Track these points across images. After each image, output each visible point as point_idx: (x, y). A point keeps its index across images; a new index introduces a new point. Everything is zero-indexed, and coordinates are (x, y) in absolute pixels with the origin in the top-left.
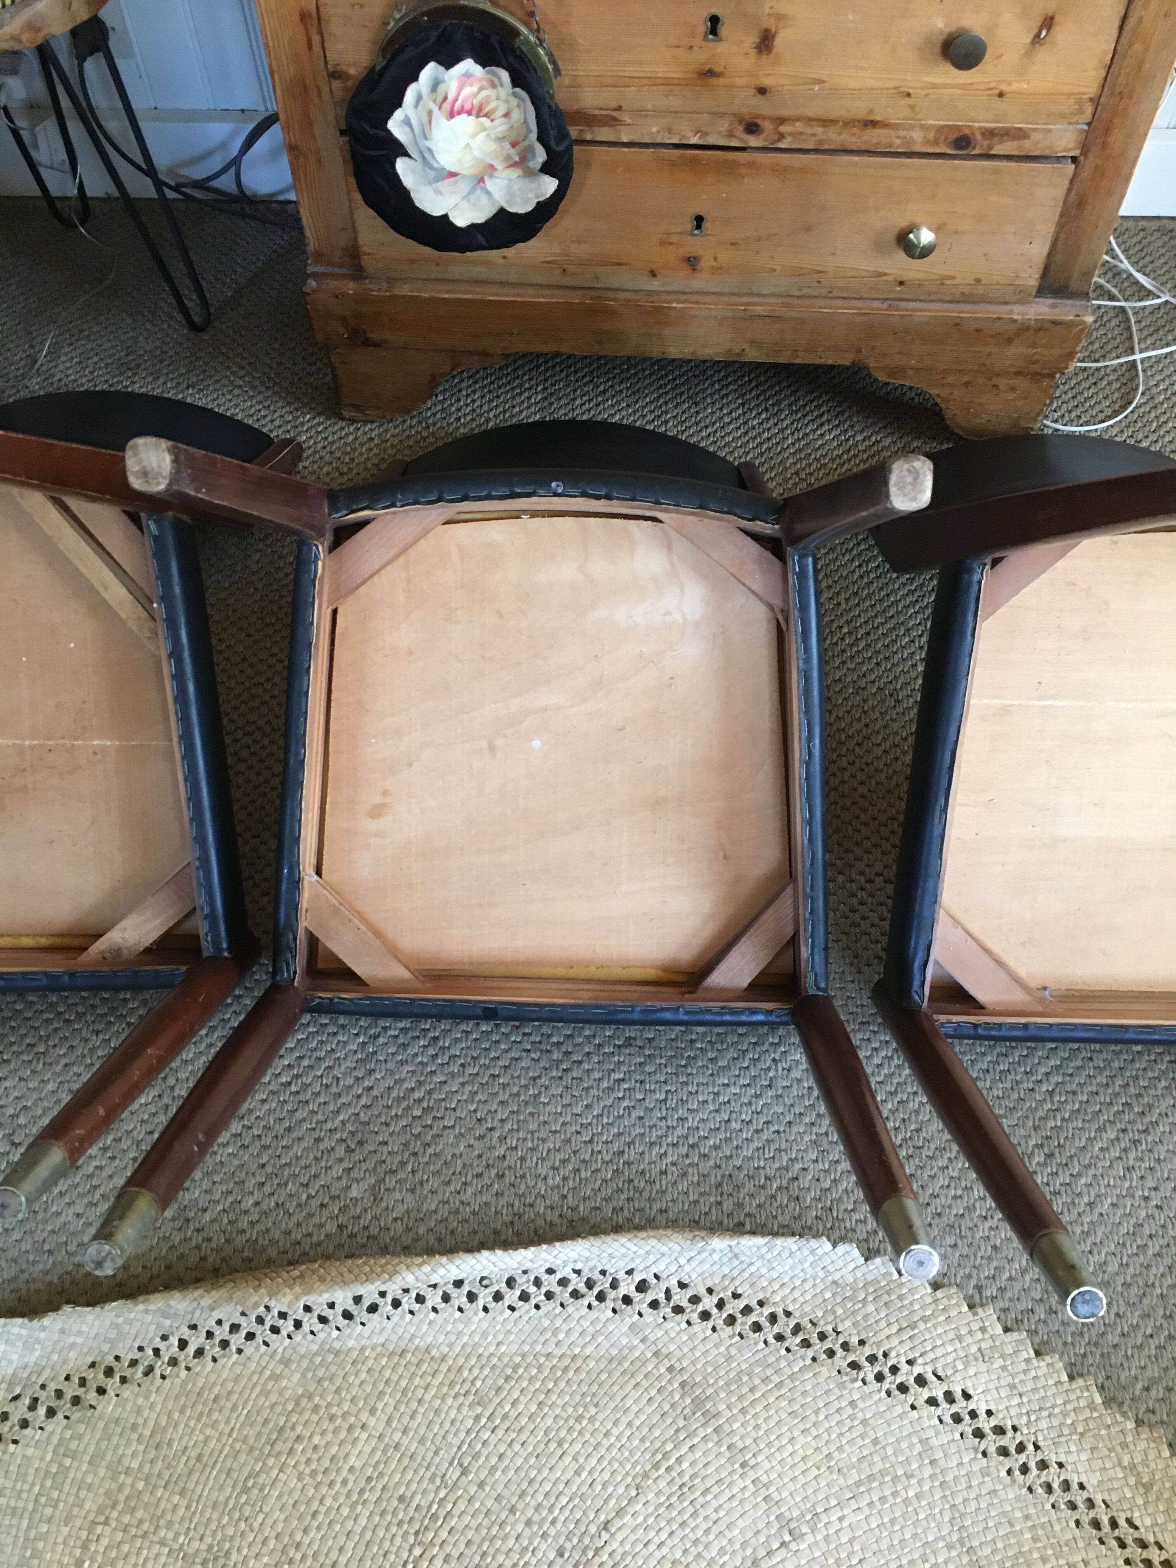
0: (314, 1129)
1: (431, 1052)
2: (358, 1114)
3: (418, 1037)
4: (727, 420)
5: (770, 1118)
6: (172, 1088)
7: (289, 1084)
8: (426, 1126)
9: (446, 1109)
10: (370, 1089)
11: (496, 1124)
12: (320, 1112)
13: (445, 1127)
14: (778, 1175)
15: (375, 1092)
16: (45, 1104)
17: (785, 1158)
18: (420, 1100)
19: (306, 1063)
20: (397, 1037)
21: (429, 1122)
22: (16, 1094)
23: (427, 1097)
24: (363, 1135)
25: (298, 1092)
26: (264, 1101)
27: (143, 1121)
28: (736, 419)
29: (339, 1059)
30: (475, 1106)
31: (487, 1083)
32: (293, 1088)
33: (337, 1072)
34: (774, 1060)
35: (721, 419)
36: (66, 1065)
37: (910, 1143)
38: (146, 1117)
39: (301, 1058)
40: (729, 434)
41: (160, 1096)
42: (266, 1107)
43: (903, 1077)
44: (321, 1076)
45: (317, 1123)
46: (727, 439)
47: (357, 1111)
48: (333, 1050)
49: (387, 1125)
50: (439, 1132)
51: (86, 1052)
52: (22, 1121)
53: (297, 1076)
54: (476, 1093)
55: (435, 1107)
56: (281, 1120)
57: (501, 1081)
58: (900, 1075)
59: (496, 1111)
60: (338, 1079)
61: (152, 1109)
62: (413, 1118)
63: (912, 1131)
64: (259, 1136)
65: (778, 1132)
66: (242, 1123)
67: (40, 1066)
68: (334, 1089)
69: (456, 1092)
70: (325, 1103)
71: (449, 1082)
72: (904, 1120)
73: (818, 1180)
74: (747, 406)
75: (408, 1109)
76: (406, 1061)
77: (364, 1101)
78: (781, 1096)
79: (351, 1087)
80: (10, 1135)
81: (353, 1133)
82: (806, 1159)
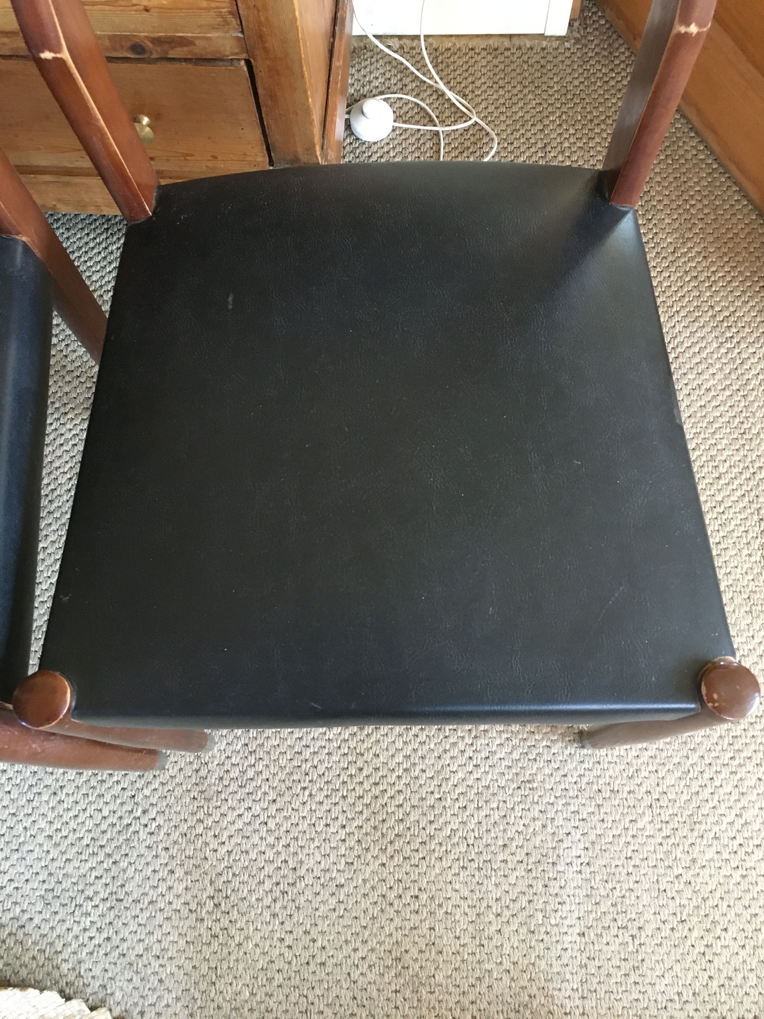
4: (92, 245)
5: (13, 877)
14: (10, 925)
17: (18, 910)
28: (99, 244)
34: (25, 828)
35: (87, 243)
37: (114, 897)
40: (91, 258)
43: (121, 840)
46: (89, 264)
58: (118, 840)
63: (117, 887)
65: (17, 888)
72: (114, 878)
73: (39, 928)
74: (110, 232)
78: (24, 859)
82: (33, 911)
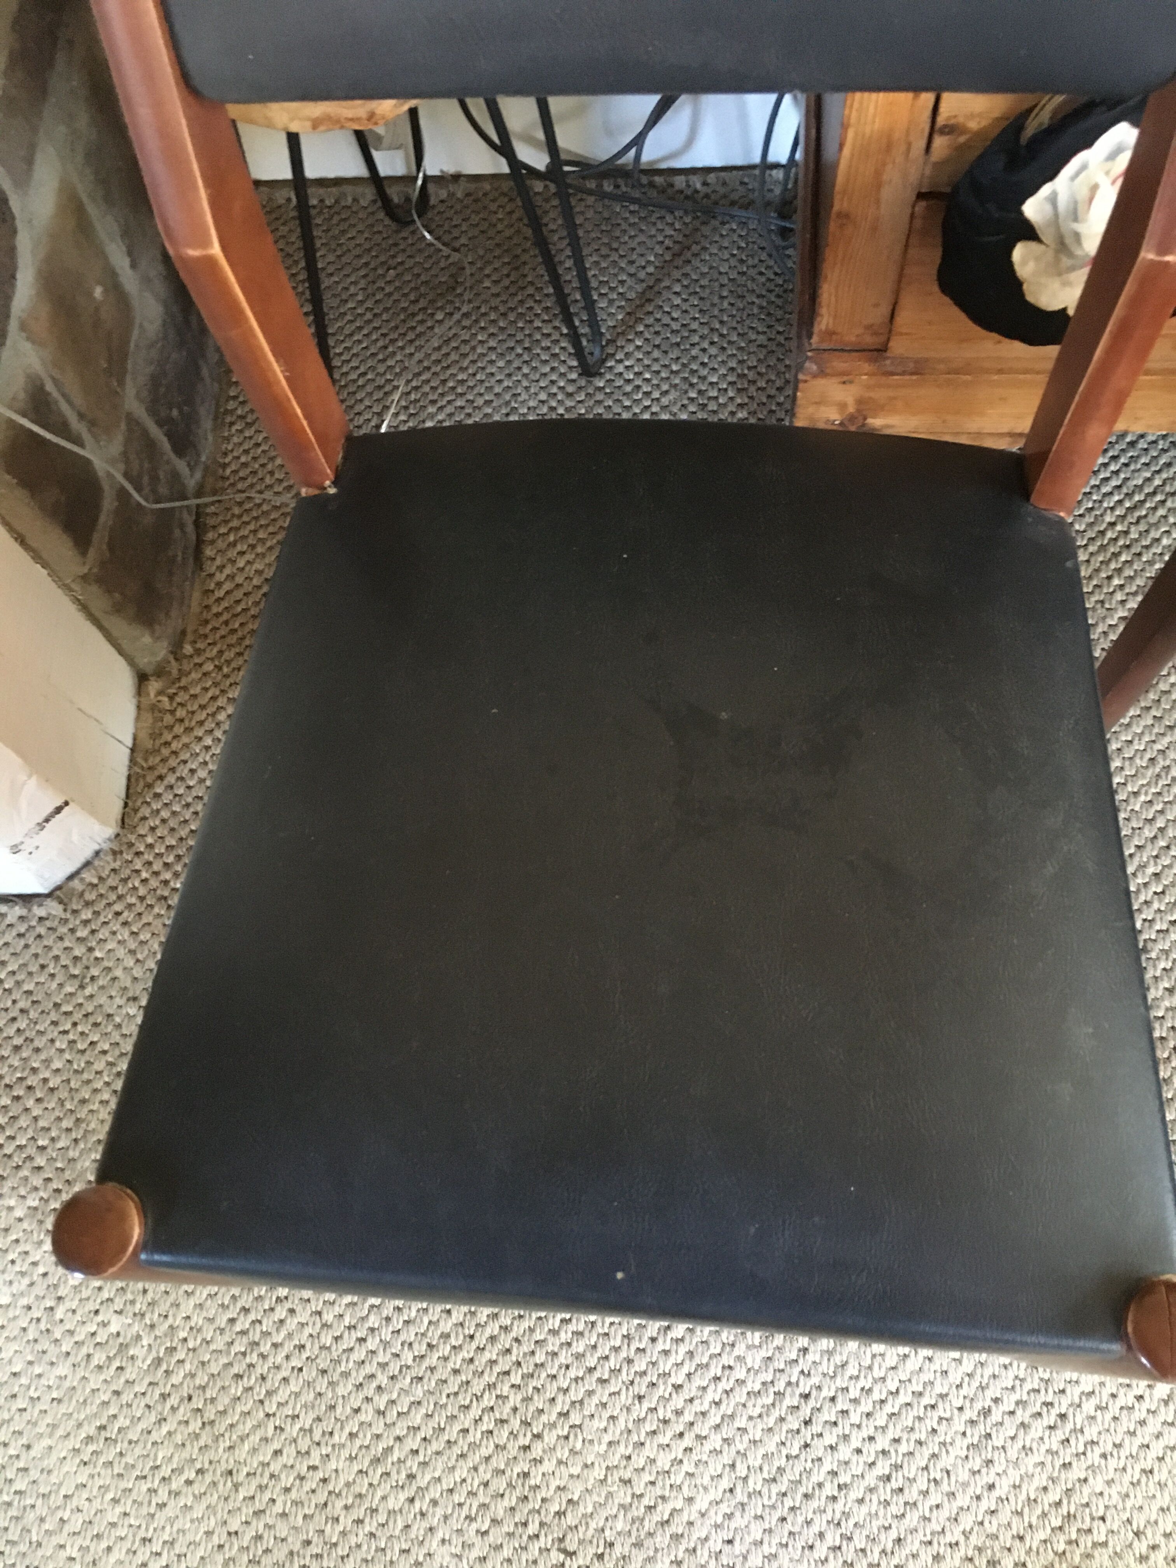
0: (930, 1543)
1: (1060, 1435)
2: (982, 1523)
3: (1039, 1414)
6: (745, 1479)
7: (888, 1478)
8: (1069, 1542)
9: (1093, 1519)
10: (991, 1487)
11: (1159, 1539)
12: (934, 1520)
13: (1095, 1545)
15: (996, 1493)
16: (595, 1498)
18: (1058, 1504)
19: (903, 1448)
20: (1012, 1413)
21: (1074, 1536)
22: (557, 1483)
23: (1065, 1502)
24: (994, 1553)
25: (901, 1490)
26: (861, 1501)
27: (717, 1526)
29: (944, 1444)
30: (1128, 1515)
31: (1139, 1481)
32: (894, 1484)
33: (946, 1461)
36: (610, 1443)
38: (719, 1520)
39: (897, 1441)
41: (731, 1490)
42: (864, 1509)
44: (926, 1468)
45: (932, 1534)
47: (980, 1519)
48: (934, 1431)
49: (1021, 1538)
50: (1089, 1550)
51: (630, 1425)
52: (570, 1519)
53: (897, 1467)
54: (1127, 1495)
55: (1078, 1516)
56: (886, 1528)
57: (1156, 1480)
59: (1156, 1522)
60: (948, 1472)
61: (725, 1508)
62: (1053, 1529)
64: (863, 1550)
66: (839, 1532)
67: (579, 1446)
68: (945, 1487)
69: (1101, 1494)
70: (938, 1506)
71: (1091, 1479)
75: (1044, 1515)
76: (1031, 1449)
77: (985, 1505)
79: (965, 1485)
80: (561, 1540)
81: (980, 1550)
